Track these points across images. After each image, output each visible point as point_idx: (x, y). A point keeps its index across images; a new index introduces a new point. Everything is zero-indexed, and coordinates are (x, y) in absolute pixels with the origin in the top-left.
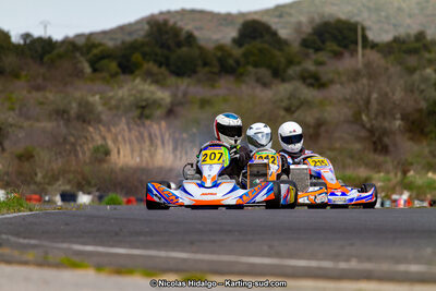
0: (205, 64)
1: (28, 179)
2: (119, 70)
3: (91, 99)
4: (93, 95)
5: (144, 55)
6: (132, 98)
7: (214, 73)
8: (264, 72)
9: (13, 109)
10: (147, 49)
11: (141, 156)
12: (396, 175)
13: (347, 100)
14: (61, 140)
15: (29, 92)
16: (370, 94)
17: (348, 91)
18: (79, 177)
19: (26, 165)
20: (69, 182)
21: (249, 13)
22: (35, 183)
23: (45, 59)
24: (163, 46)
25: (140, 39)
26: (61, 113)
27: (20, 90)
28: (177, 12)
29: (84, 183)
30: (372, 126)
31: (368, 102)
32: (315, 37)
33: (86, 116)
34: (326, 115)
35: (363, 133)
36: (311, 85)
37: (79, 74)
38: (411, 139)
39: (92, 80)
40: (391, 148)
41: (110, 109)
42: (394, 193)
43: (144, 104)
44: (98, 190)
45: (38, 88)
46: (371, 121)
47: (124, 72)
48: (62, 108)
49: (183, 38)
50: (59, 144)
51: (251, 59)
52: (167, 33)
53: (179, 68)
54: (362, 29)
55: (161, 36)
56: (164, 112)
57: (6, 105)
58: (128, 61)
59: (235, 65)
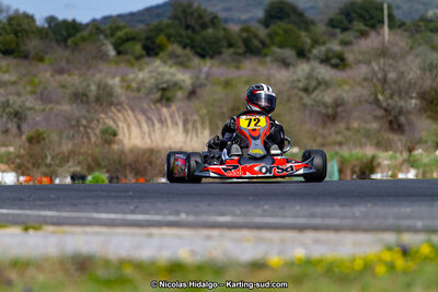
0: (230, 45)
1: (40, 161)
2: (144, 53)
3: (110, 81)
4: (113, 77)
5: (169, 37)
6: (153, 81)
7: (239, 54)
8: (289, 53)
9: (33, 93)
10: (172, 31)
12: (401, 153)
13: (365, 79)
14: (73, 123)
15: (52, 76)
16: (386, 73)
17: (363, 70)
18: (90, 159)
19: (37, 149)
20: (79, 163)
22: (46, 165)
23: (70, 41)
24: (188, 27)
25: (166, 21)
26: (79, 97)
27: (45, 74)
29: (93, 164)
30: (388, 105)
31: (384, 82)
32: (343, 17)
33: (105, 99)
34: (345, 95)
35: (380, 113)
36: (335, 66)
37: (103, 56)
39: (117, 63)
40: (407, 128)
41: (128, 88)
42: (401, 171)
43: (165, 86)
44: (107, 172)
45: (61, 72)
46: (386, 100)
47: (149, 55)
48: (81, 90)
49: (207, 19)
50: (72, 127)
51: (277, 39)
52: (192, 14)
53: (204, 49)
54: (389, 8)
55: (186, 17)
56: (186, 94)
57: (29, 88)
58: (153, 43)
59: (260, 46)
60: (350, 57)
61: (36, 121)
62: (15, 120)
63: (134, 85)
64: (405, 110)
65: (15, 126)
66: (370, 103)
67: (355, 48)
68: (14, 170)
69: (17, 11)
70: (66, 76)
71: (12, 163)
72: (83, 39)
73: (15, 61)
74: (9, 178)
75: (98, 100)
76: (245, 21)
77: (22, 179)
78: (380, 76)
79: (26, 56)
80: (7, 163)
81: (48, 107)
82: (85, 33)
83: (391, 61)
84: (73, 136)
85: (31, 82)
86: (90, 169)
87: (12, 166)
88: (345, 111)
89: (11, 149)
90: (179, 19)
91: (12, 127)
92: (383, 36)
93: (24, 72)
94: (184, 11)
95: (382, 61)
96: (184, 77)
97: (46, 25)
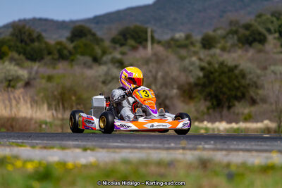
0: (50, 53)
5: (10, 47)
6: (3, 75)
8: (88, 59)
10: (12, 43)
11: (11, 110)
16: (157, 72)
21: (77, 21)
24: (22, 41)
28: (30, 20)
31: (155, 78)
32: (121, 37)
36: (118, 67)
38: (183, 101)
43: (10, 78)
49: (35, 35)
51: (79, 50)
52: (25, 33)
54: (152, 32)
55: (21, 35)
56: (24, 84)
59: (68, 54)
64: (169, 96)
90: (16, 36)
94: (20, 31)
96: (24, 73)
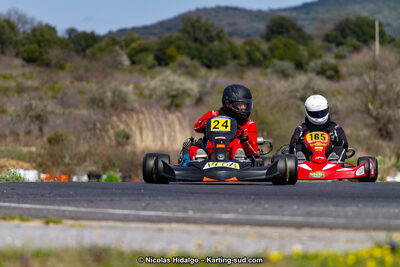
0: (235, 57)
1: (59, 160)
2: (155, 62)
3: (124, 89)
4: (127, 85)
5: (179, 48)
6: (163, 88)
7: (242, 66)
8: (288, 65)
9: (53, 98)
10: (182, 43)
12: (390, 158)
13: (358, 90)
14: (90, 126)
15: (72, 82)
16: (376, 85)
17: (355, 82)
18: (105, 159)
19: (57, 149)
20: (95, 163)
21: (280, 10)
22: (68, 165)
23: (88, 52)
24: (196, 40)
25: (176, 34)
26: (96, 102)
27: (64, 80)
28: (212, 9)
29: (108, 164)
30: (378, 114)
31: (374, 93)
32: (338, 34)
33: (120, 105)
34: (338, 104)
35: (371, 121)
36: (330, 78)
37: (117, 65)
39: (131, 72)
40: (395, 135)
41: (141, 95)
42: (388, 175)
43: (174, 93)
44: (121, 171)
45: (80, 79)
46: (376, 109)
47: (160, 64)
48: (97, 97)
49: (214, 33)
50: (89, 130)
51: (277, 52)
52: (200, 29)
53: (210, 60)
54: (380, 25)
55: (194, 31)
56: (194, 101)
57: (50, 94)
58: (164, 54)
59: (262, 58)
60: (343, 70)
61: (57, 124)
62: (37, 122)
63: (147, 92)
64: (393, 118)
65: (37, 128)
66: (362, 112)
67: (348, 62)
68: (35, 168)
69: (40, 23)
70: (84, 83)
71: (34, 161)
72: (101, 50)
73: (38, 69)
74: (31, 176)
75: (113, 105)
76: (249, 35)
77: (43, 176)
78: (371, 87)
79: (47, 65)
80: (29, 162)
81: (68, 111)
82: (103, 44)
83: (381, 74)
84: (90, 138)
85: (52, 88)
86: (105, 169)
87: (34, 164)
88: (338, 119)
89: (33, 149)
90: (188, 33)
91: (35, 129)
92: (375, 51)
93: (46, 78)
94: (193, 25)
95: (373, 73)
96: (192, 86)
97: (67, 36)
